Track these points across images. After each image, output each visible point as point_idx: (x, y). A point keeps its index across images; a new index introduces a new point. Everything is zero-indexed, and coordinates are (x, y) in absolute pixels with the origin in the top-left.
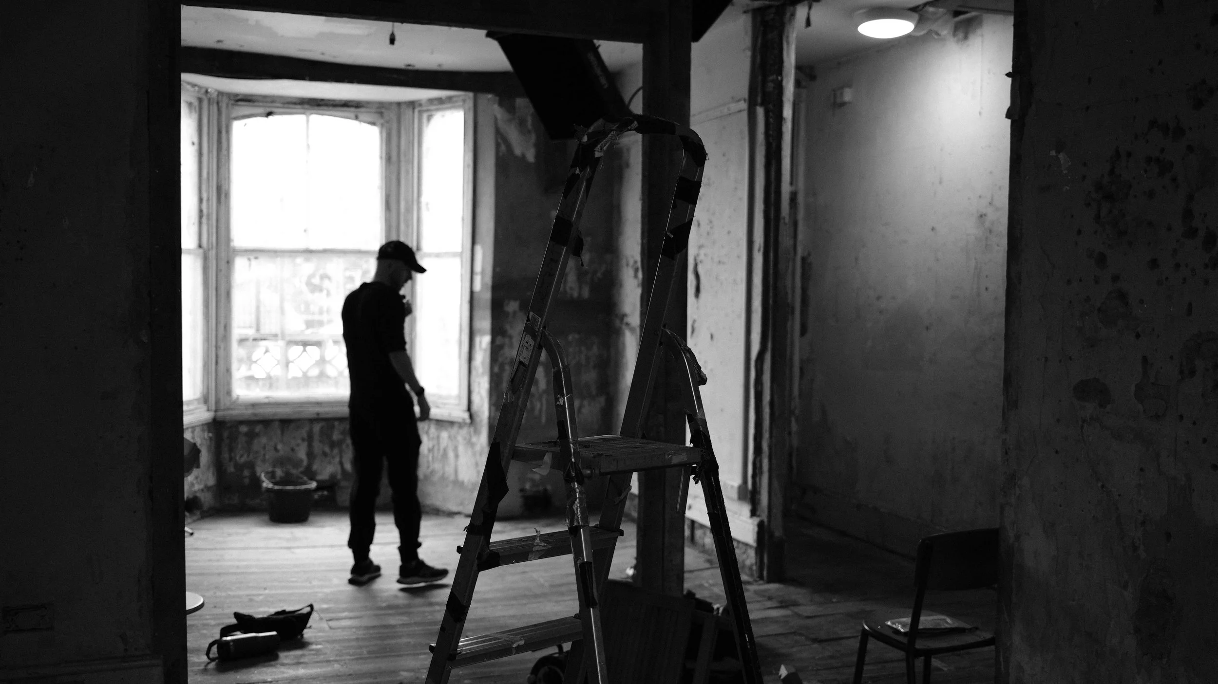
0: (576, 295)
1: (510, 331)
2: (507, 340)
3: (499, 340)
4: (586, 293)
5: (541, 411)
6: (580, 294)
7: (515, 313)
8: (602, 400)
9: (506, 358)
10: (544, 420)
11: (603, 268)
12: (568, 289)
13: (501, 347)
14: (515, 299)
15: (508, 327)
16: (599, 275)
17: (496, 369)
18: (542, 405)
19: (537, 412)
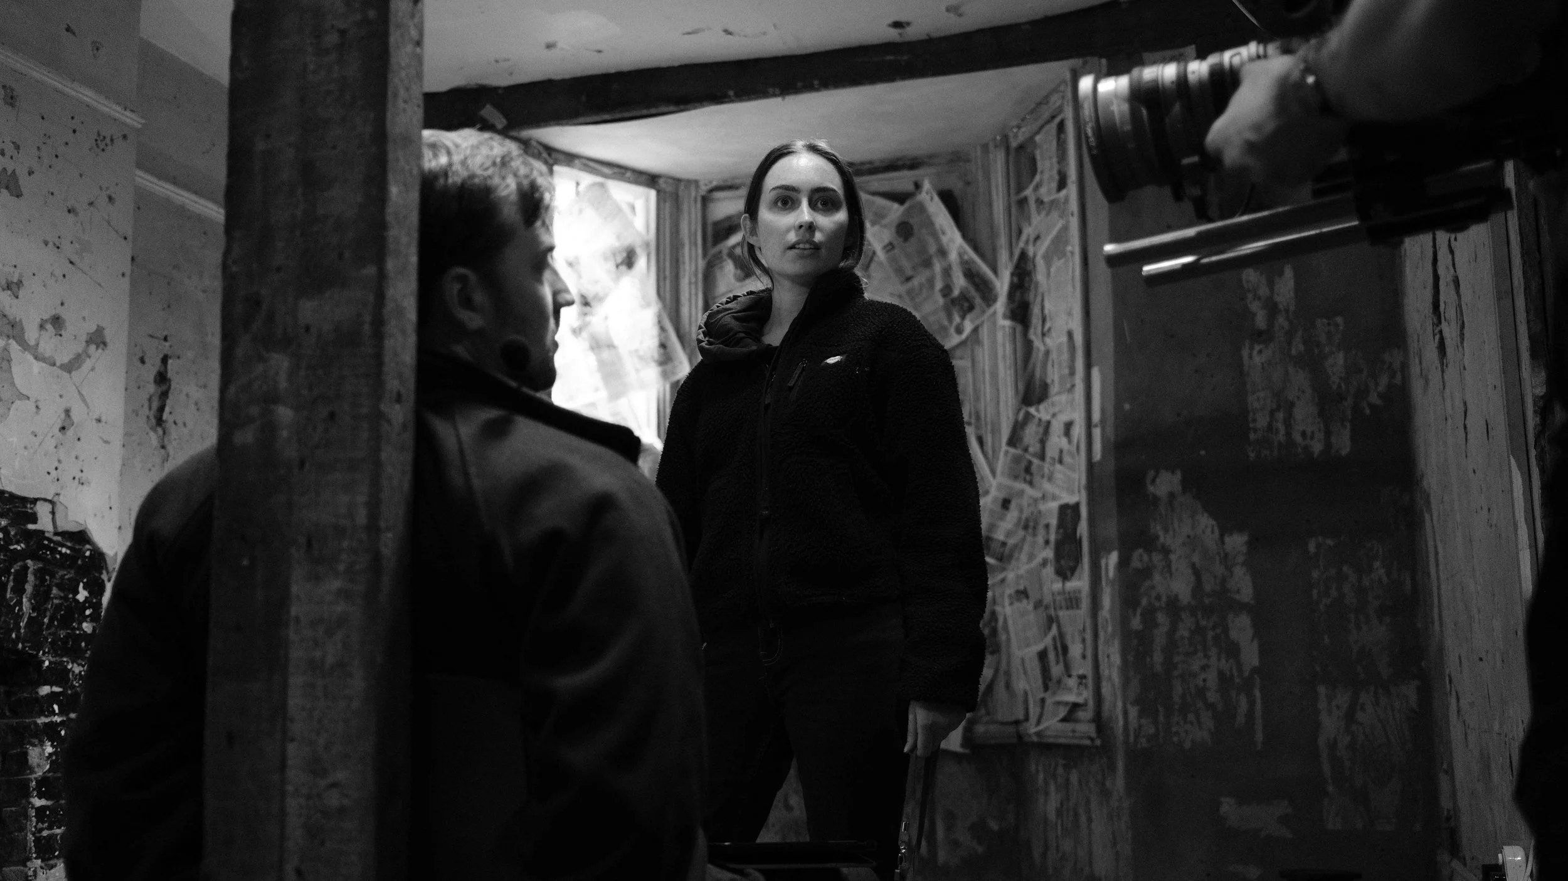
0: (1317, 447)
1: (1163, 538)
2: (1157, 558)
3: (1139, 558)
4: (1343, 443)
5: (1250, 715)
6: (1328, 445)
7: (1172, 496)
8: (1410, 691)
9: (1158, 598)
10: (1259, 737)
11: (1384, 381)
12: (1298, 438)
13: (1146, 573)
14: (1172, 469)
15: (1157, 529)
16: (1374, 398)
17: (1136, 623)
18: (1252, 704)
19: (1241, 719)
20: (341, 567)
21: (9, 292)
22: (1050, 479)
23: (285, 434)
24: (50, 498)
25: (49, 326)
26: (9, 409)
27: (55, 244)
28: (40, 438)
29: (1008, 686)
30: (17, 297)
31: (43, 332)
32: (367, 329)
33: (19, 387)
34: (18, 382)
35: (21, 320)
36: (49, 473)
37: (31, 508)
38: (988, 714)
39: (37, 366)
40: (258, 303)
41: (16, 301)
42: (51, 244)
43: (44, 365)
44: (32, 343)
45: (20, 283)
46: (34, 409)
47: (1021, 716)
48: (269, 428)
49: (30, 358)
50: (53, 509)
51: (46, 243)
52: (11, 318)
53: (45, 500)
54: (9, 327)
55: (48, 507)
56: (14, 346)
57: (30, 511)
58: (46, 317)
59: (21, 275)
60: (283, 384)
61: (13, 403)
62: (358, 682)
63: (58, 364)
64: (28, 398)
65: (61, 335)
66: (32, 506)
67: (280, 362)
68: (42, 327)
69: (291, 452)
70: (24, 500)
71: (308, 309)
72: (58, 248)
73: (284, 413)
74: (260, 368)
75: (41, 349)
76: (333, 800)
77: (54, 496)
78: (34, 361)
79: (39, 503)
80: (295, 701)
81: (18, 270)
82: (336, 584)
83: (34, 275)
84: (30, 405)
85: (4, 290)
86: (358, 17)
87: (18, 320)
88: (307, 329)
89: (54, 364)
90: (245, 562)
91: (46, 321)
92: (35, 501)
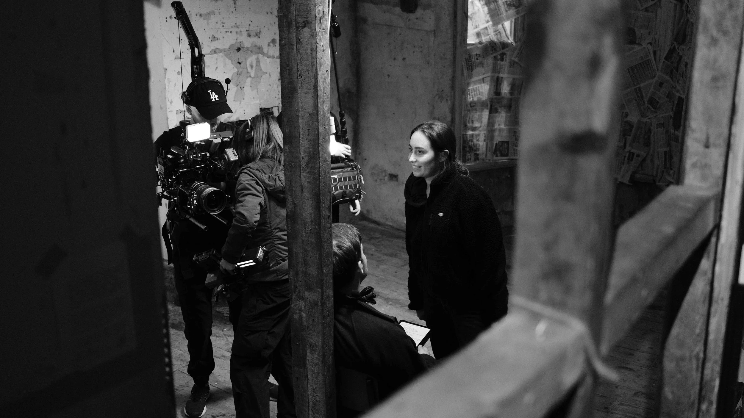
20: (317, 353)
21: (257, 37)
22: (678, 82)
23: (304, 319)
24: (277, 105)
25: (271, 44)
26: (261, 79)
27: (270, 12)
28: (272, 86)
29: (652, 161)
30: (260, 38)
31: (269, 47)
32: (319, 303)
33: (263, 70)
34: (262, 69)
35: (262, 46)
36: (276, 97)
37: (271, 110)
38: (642, 170)
39: (268, 60)
40: (297, 287)
41: (259, 39)
42: (269, 13)
43: (271, 59)
44: (266, 52)
45: (260, 32)
46: (269, 76)
47: (654, 174)
48: (301, 317)
49: (266, 58)
50: (278, 108)
51: (267, 13)
52: (258, 46)
53: (275, 107)
54: (258, 50)
55: (277, 108)
56: (260, 55)
57: (271, 111)
58: (270, 41)
59: (260, 29)
60: (303, 308)
61: (262, 76)
62: (321, 377)
63: (275, 56)
64: (267, 73)
65: (275, 46)
66: (271, 109)
67: (302, 303)
68: (269, 45)
69: (305, 324)
70: (268, 109)
71: (307, 294)
72: (272, 13)
73: (304, 315)
74: (298, 303)
75: (269, 54)
76: (318, 399)
77: (278, 105)
78: (267, 59)
79: (273, 108)
80: (309, 376)
81: (259, 28)
82: (316, 356)
83: (264, 27)
84: (268, 75)
85: (255, 37)
86: (314, 227)
87: (261, 45)
88: (307, 299)
89: (274, 58)
90: (298, 344)
91: (270, 42)
92: (272, 108)
